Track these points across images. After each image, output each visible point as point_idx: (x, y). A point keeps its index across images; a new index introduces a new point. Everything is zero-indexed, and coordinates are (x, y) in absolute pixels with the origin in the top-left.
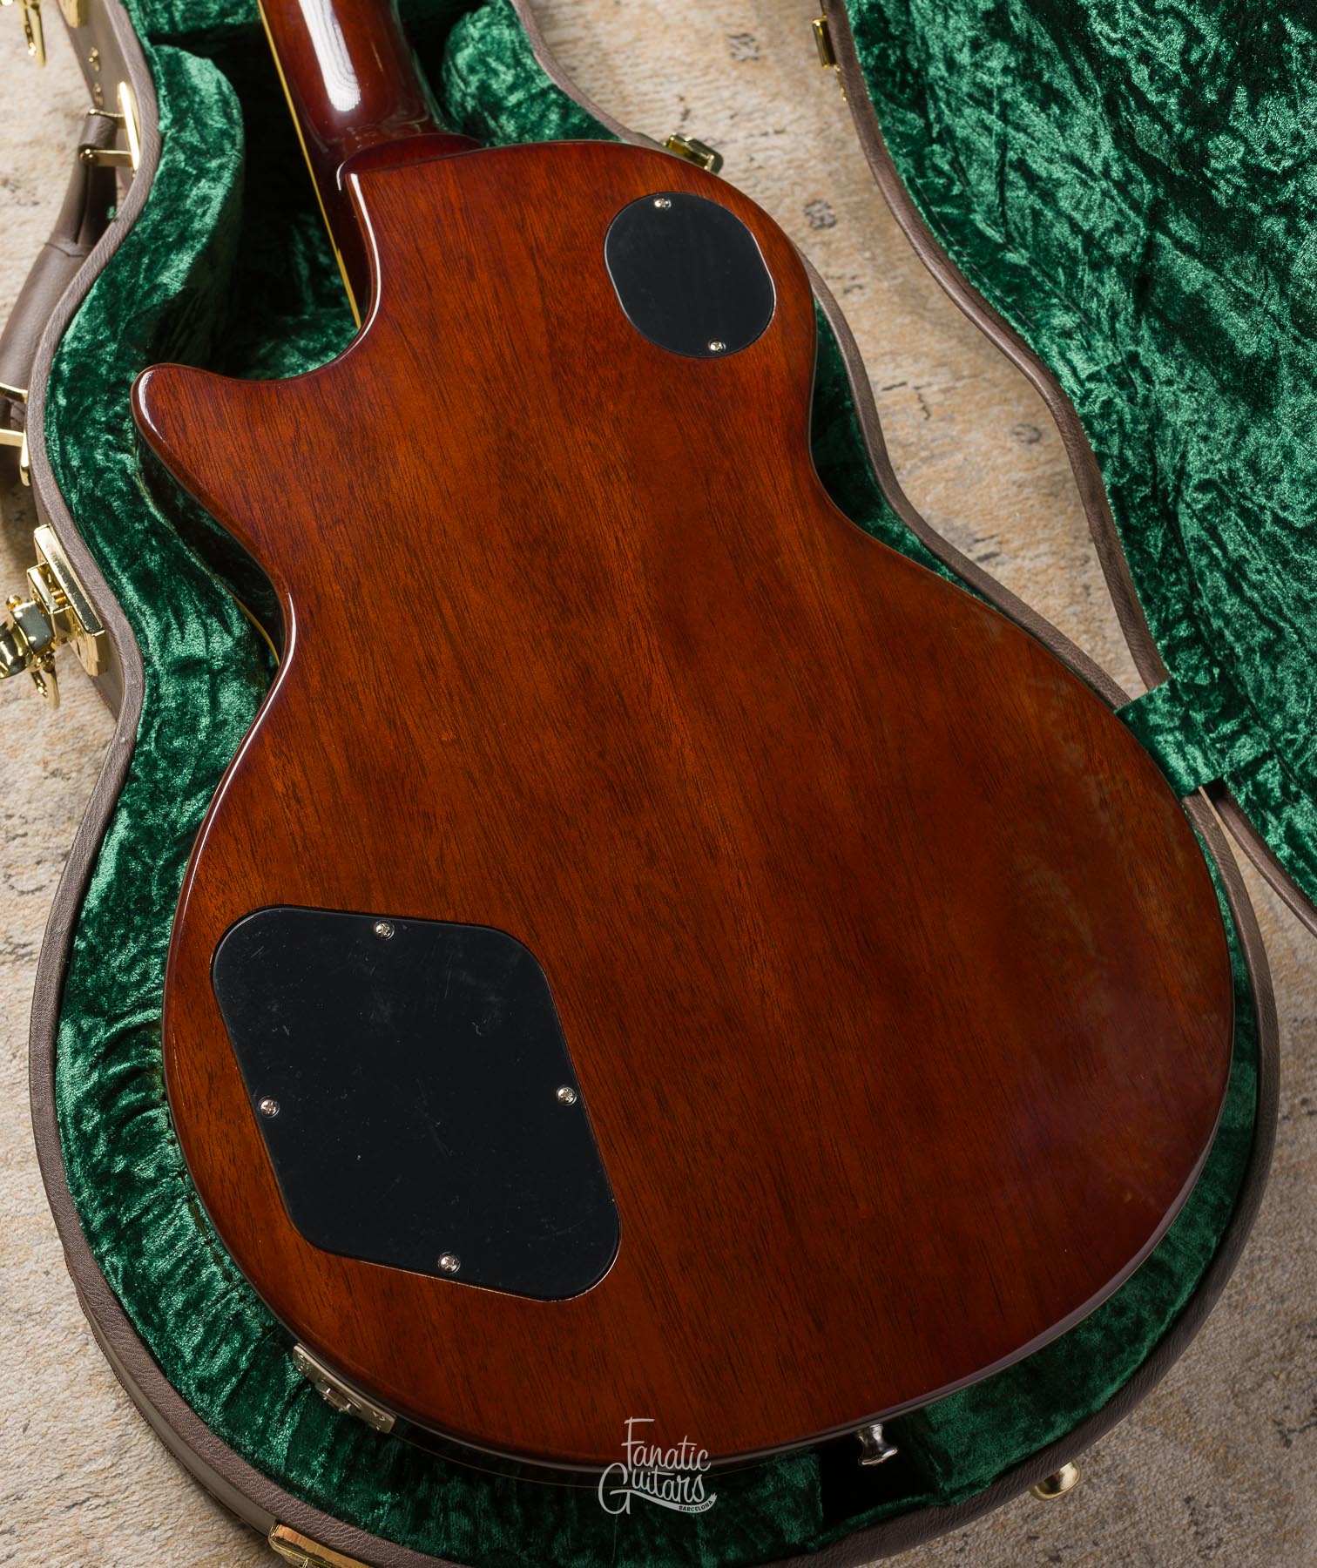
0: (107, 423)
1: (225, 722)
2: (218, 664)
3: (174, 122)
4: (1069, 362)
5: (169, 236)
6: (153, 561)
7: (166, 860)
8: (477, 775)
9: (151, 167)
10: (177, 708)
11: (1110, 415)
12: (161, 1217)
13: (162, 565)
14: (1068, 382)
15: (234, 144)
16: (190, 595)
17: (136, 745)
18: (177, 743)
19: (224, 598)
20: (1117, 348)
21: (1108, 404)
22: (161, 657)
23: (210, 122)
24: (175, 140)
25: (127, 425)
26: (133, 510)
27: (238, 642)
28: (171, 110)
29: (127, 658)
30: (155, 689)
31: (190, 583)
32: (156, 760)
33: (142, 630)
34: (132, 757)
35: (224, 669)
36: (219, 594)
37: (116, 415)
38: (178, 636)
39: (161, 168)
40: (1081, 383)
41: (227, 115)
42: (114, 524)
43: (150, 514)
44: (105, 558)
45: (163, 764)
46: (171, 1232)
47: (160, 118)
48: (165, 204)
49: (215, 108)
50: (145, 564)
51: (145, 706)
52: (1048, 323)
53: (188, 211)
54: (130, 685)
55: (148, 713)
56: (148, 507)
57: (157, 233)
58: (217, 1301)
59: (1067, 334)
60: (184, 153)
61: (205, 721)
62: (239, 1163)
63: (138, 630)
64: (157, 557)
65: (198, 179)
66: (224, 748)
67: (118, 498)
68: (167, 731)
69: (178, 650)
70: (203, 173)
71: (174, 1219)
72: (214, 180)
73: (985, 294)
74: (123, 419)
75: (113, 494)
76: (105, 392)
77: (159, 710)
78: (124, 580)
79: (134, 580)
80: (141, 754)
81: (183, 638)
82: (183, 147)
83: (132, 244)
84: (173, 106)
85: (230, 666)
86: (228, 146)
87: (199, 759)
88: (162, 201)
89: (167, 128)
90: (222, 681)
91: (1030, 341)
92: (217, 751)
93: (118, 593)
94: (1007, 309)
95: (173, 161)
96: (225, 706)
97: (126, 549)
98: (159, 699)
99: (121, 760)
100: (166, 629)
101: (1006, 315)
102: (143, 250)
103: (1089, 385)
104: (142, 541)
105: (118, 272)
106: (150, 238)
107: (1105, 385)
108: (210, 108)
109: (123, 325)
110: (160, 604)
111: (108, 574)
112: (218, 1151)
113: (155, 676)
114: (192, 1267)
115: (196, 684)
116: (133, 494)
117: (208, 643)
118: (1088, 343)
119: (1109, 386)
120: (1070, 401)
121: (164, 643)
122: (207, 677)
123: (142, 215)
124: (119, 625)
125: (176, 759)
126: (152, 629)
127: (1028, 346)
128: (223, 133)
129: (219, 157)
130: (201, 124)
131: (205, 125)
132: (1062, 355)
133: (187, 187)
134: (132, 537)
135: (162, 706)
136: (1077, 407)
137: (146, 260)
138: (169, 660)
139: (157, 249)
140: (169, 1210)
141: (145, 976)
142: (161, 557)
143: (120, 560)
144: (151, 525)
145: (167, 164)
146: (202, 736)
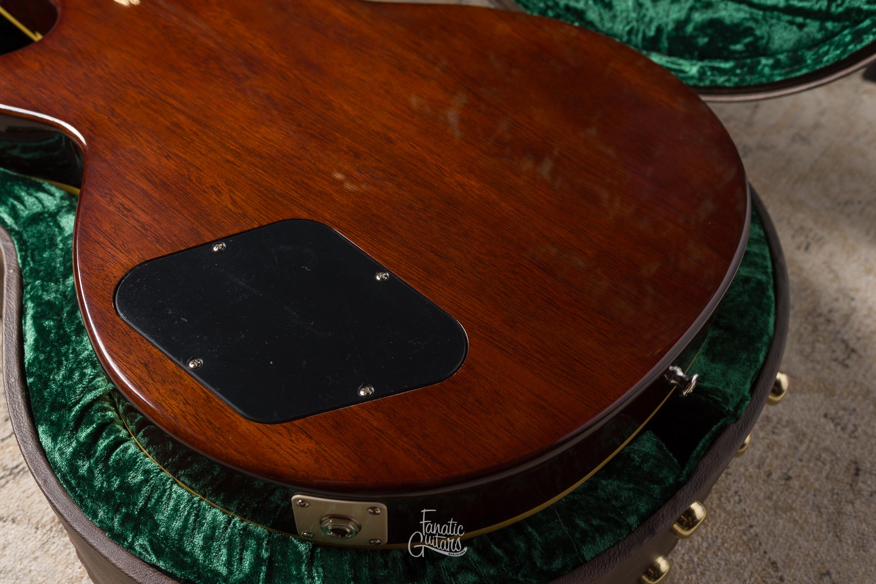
7: (67, 312)
8: (232, 159)
12: (161, 497)
46: (172, 503)
58: (226, 528)
62: (191, 402)
71: (170, 494)
112: (173, 402)
114: (197, 516)
140: (165, 491)
141: (83, 375)
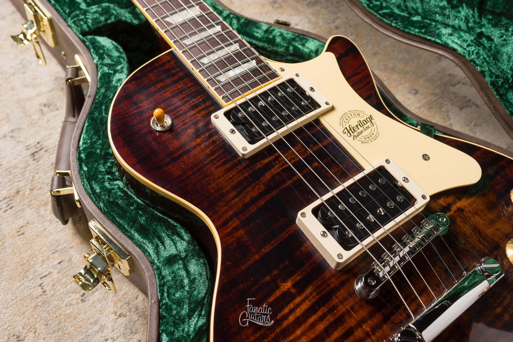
0: (106, 171)
1: (195, 279)
2: (183, 255)
3: (99, 59)
4: (457, 43)
5: (110, 96)
6: (142, 220)
9: (95, 76)
10: (172, 279)
11: (479, 57)
13: (146, 221)
14: (460, 50)
15: (124, 60)
16: (162, 229)
17: (160, 301)
18: (178, 295)
19: (176, 226)
20: (470, 34)
21: (478, 53)
22: (158, 259)
23: (113, 55)
24: (102, 64)
25: (114, 170)
26: (128, 202)
27: (189, 242)
28: (97, 55)
29: (144, 264)
30: (160, 274)
31: (161, 225)
32: (170, 306)
33: (146, 251)
34: (159, 308)
35: (187, 256)
36: (174, 225)
37: (109, 167)
38: (163, 248)
39: (99, 74)
40: (465, 49)
41: (118, 51)
42: (122, 210)
43: (136, 201)
44: (121, 225)
45: (174, 307)
47: (93, 59)
48: (105, 85)
49: (113, 50)
50: (140, 223)
51: (158, 283)
52: (442, 34)
53: (115, 86)
54: (149, 276)
55: (160, 286)
56: (134, 198)
57: (105, 96)
59: (451, 35)
60: (107, 67)
61: (186, 281)
63: (145, 251)
64: (144, 218)
65: (115, 74)
66: (198, 290)
67: (121, 199)
68: (172, 291)
69: (165, 254)
70: (116, 72)
72: (121, 73)
73: (413, 33)
74: (112, 168)
75: (118, 198)
76: (102, 159)
77: (164, 283)
78: (133, 232)
79: (137, 231)
80: (163, 305)
81: (165, 248)
82: (106, 65)
83: (96, 103)
84: (97, 54)
85: (189, 254)
86: (122, 60)
87: (189, 299)
88: (103, 85)
89: (97, 61)
90: (188, 261)
91: (439, 41)
92: (196, 293)
93: (131, 238)
94: (424, 33)
95: (103, 71)
96: (192, 272)
97: (129, 219)
98: (163, 278)
99: (155, 311)
100: (157, 248)
101: (425, 36)
102: (101, 104)
103: (468, 49)
104: (136, 213)
105: (95, 115)
106: (103, 99)
107: (473, 47)
108: (111, 51)
109: (101, 133)
110: (151, 237)
111: (125, 231)
113: (158, 268)
115: (177, 266)
116: (126, 196)
117: (176, 247)
118: (460, 35)
119: (475, 47)
120: (464, 56)
121: (158, 253)
122: (180, 262)
123: (97, 93)
124: (135, 251)
125: (179, 303)
126: (150, 249)
127: (438, 44)
128: (119, 57)
129: (120, 64)
130: (110, 56)
131: (111, 56)
132: (453, 42)
133: (111, 78)
134: (131, 213)
135: (165, 280)
136: (467, 57)
137: (104, 107)
138: (162, 260)
139: (107, 102)
142: (146, 217)
143: (128, 224)
144: (137, 206)
145: (101, 73)
146: (187, 288)
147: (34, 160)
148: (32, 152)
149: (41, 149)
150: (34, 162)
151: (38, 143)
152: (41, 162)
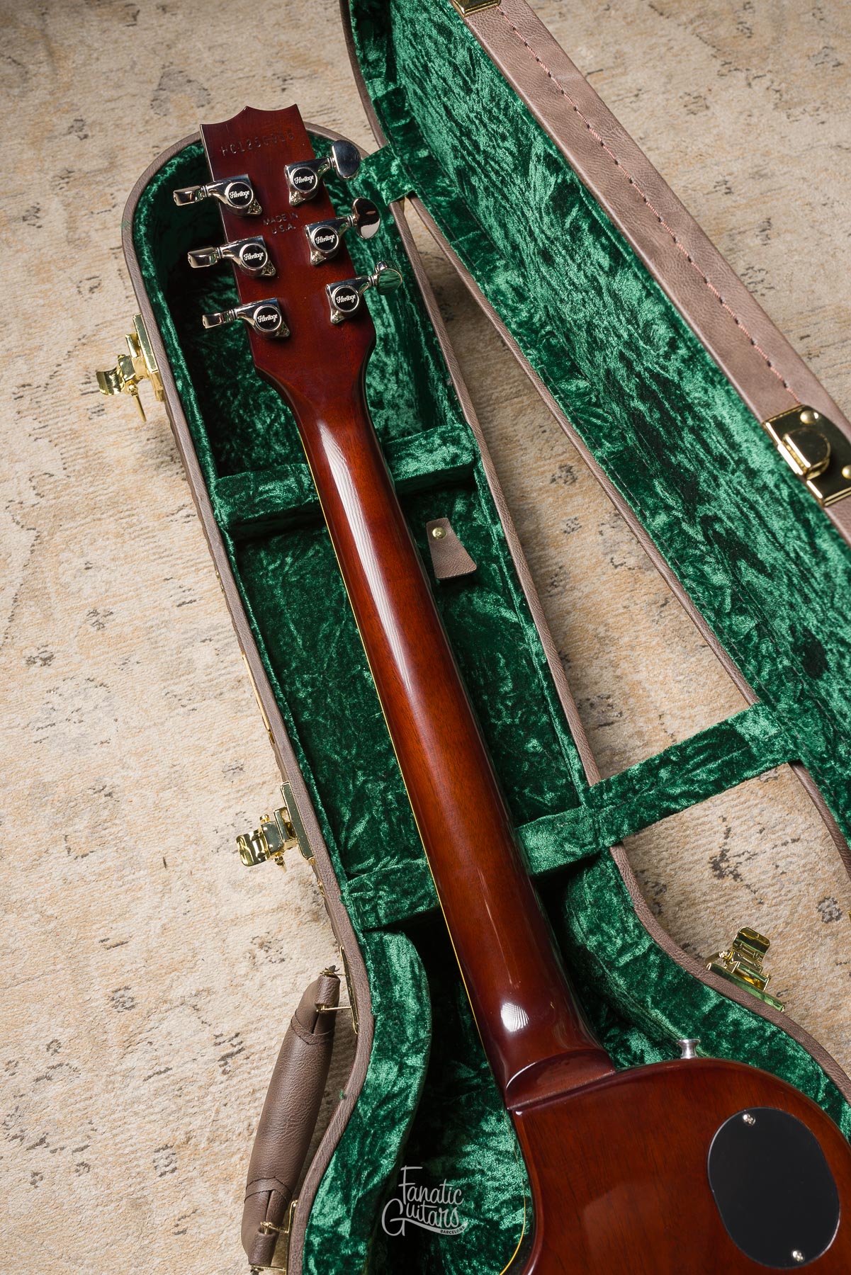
5: (382, 1122)
15: (425, 1027)
28: (379, 995)
49: (410, 993)
57: (374, 1118)
83: (356, 1125)
84: (380, 989)
86: (421, 1031)
106: (370, 1122)
108: (407, 995)
109: (354, 1204)
128: (417, 1019)
147: (224, 1072)
148: (223, 1053)
149: (240, 1051)
150: (225, 1077)
151: (237, 1035)
152: (235, 1081)
